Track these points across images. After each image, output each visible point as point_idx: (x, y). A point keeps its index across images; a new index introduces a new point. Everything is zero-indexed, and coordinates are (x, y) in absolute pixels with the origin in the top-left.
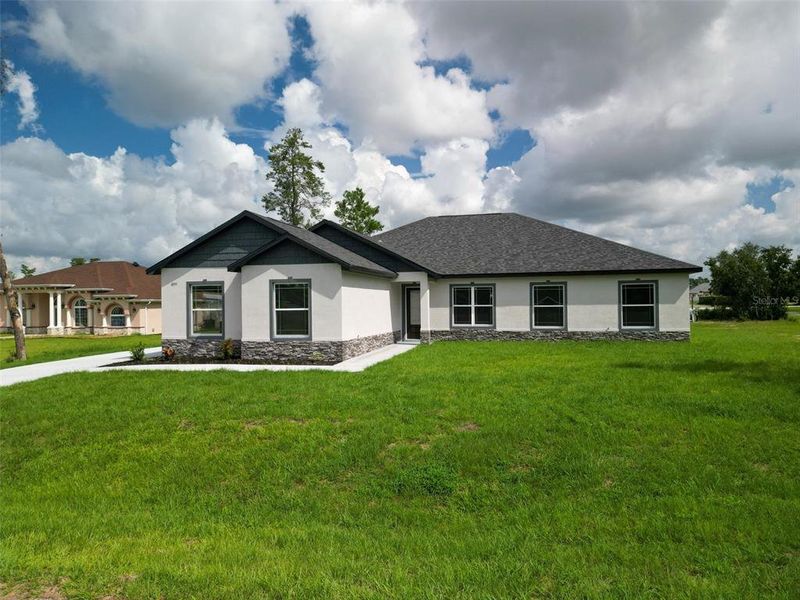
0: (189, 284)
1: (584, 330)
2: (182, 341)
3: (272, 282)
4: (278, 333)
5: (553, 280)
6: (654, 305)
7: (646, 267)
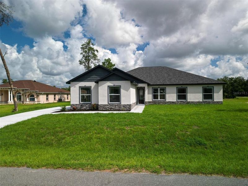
0: (80, 87)
1: (192, 101)
2: (78, 104)
3: (108, 86)
4: (110, 102)
5: (183, 86)
6: (212, 94)
7: (210, 82)
